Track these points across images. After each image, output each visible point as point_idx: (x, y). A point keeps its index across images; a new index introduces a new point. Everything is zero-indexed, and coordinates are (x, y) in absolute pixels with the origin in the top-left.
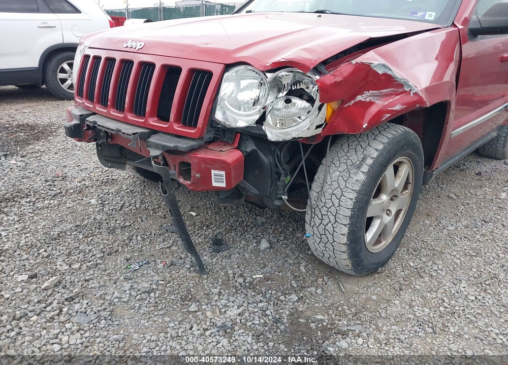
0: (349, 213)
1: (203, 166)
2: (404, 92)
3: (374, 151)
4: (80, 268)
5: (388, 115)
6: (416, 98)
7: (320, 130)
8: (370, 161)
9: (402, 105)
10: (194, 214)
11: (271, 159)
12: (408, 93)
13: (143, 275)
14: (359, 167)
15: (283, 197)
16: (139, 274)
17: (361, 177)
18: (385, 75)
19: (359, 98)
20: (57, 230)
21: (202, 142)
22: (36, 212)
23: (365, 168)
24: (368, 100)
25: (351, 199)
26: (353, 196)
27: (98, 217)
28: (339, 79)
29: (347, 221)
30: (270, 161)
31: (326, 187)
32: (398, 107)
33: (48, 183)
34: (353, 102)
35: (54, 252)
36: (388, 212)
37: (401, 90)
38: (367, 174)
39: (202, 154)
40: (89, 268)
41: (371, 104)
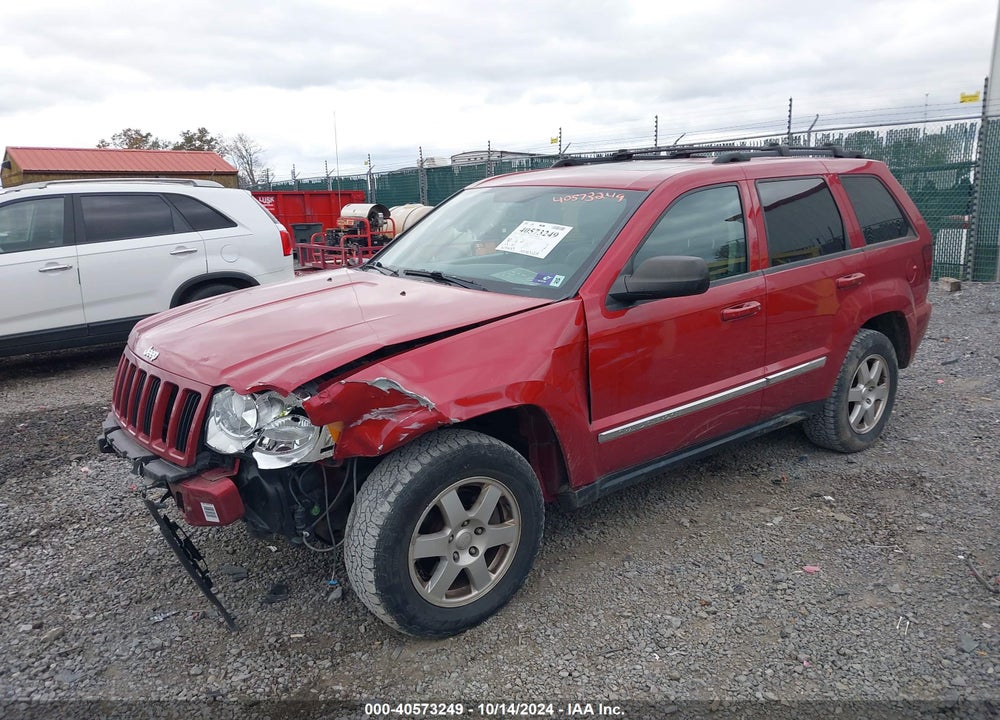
0: (372, 555)
1: (192, 497)
2: (421, 408)
3: (408, 474)
4: (94, 618)
5: (406, 435)
6: (434, 415)
7: (330, 454)
8: (399, 488)
9: (420, 422)
10: (274, 549)
11: (280, 488)
12: (426, 409)
13: (162, 630)
14: (387, 495)
15: (304, 533)
16: (159, 628)
17: (386, 508)
18: (391, 390)
19: (367, 417)
20: (92, 569)
21: (193, 470)
22: (78, 544)
23: (392, 498)
24: (380, 417)
25: (374, 536)
26: (375, 532)
27: (150, 553)
28: (328, 401)
29: (371, 566)
30: (277, 491)
31: (356, 519)
32: (415, 426)
33: (114, 502)
34: (360, 422)
35: (74, 597)
36: (473, 551)
37: (417, 406)
38: (395, 505)
39: (193, 485)
40: (105, 619)
41: (385, 422)
